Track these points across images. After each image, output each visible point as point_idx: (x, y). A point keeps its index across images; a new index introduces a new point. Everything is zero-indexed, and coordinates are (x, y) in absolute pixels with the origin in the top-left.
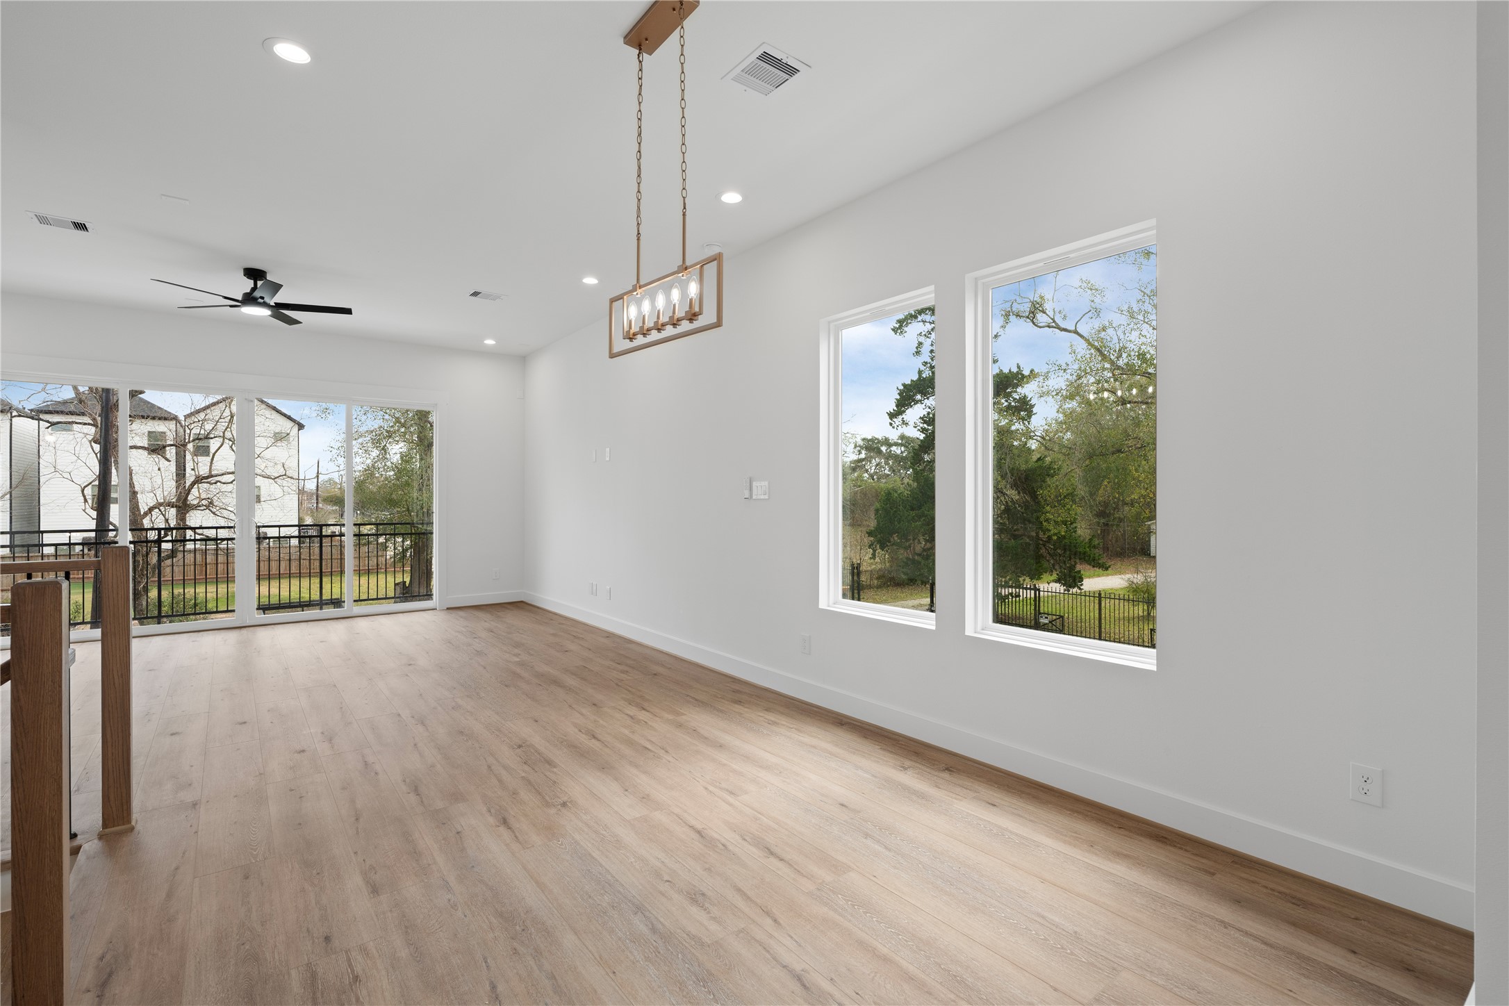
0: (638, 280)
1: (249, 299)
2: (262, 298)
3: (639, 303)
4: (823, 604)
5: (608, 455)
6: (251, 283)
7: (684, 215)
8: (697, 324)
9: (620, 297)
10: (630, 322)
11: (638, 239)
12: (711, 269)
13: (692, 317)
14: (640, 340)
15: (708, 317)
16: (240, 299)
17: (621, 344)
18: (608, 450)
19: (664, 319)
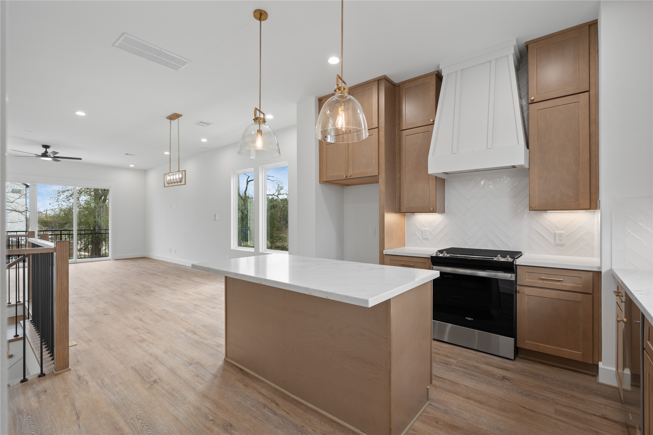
0: (170, 171)
1: (45, 155)
2: (50, 155)
3: (170, 176)
4: (232, 248)
5: (175, 206)
6: (44, 149)
7: (179, 160)
8: (181, 183)
9: (166, 174)
10: (168, 180)
11: (170, 162)
12: (184, 172)
13: (181, 182)
14: (170, 185)
15: (183, 182)
16: (41, 155)
17: (166, 185)
18: (175, 204)
19: (175, 181)
